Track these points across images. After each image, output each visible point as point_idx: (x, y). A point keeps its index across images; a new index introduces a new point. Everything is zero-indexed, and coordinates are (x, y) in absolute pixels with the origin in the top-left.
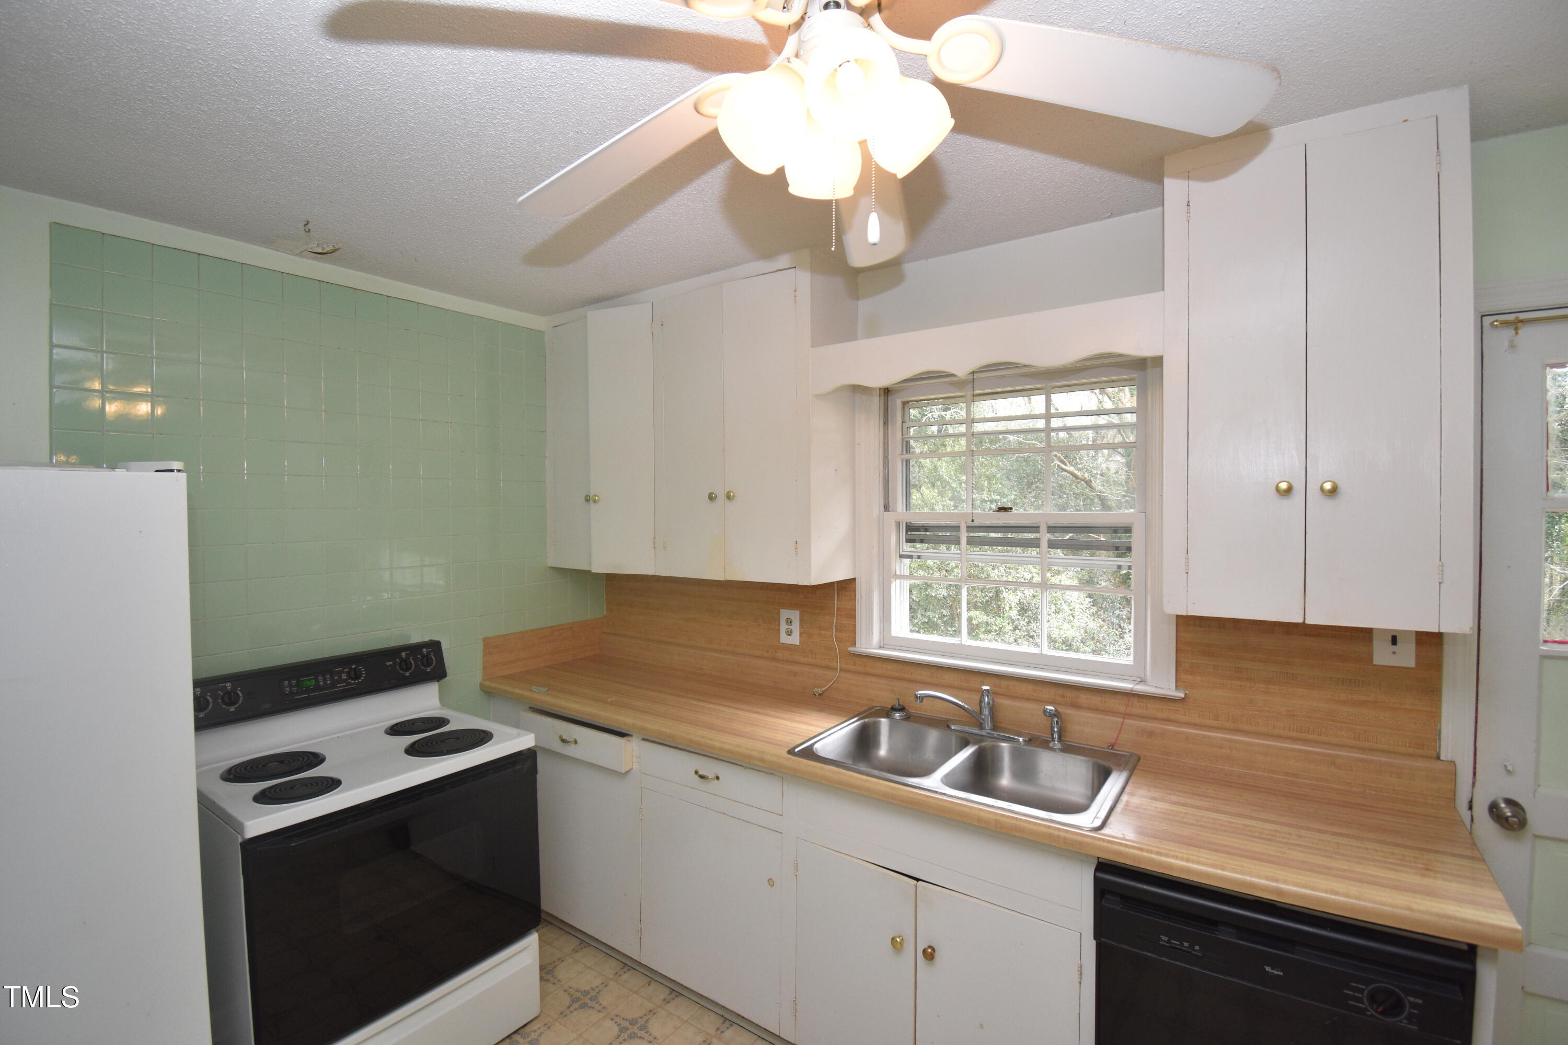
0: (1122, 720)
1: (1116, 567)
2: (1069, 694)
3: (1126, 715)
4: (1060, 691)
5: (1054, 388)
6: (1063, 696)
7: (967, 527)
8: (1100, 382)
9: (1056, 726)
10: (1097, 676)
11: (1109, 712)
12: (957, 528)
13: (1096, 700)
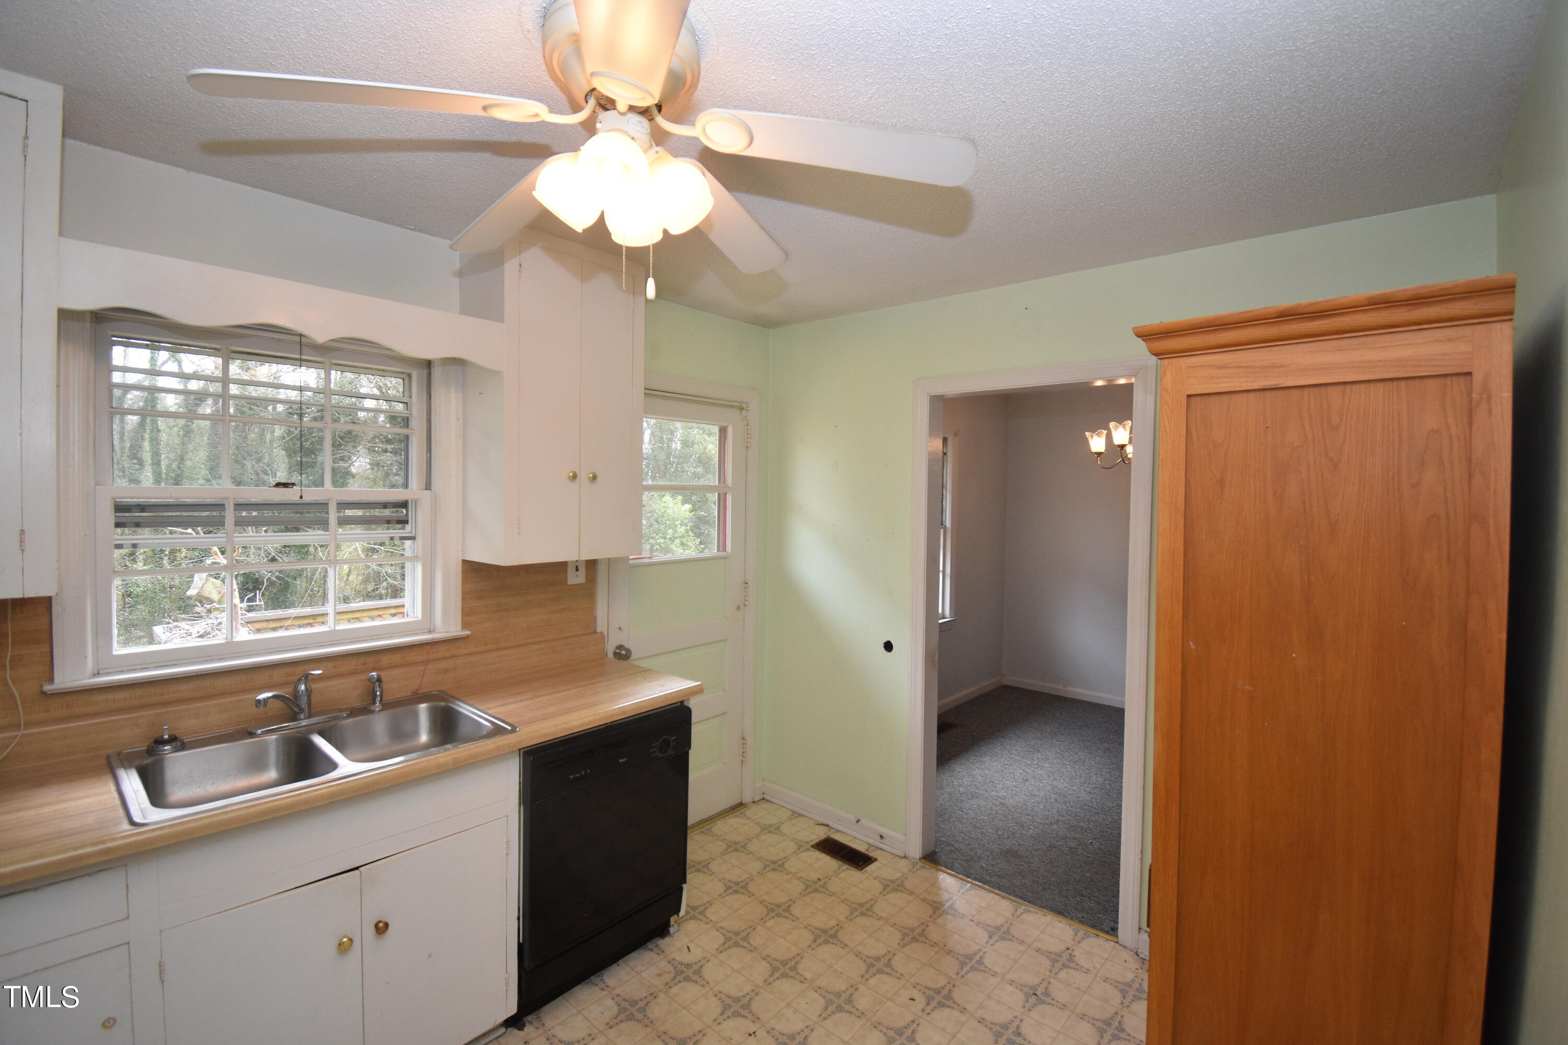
0: (424, 667)
1: (389, 539)
2: (371, 660)
3: (426, 662)
4: (362, 659)
5: (336, 364)
6: (365, 664)
7: (235, 505)
8: (371, 369)
9: (378, 689)
10: (391, 637)
11: (408, 664)
12: (221, 507)
13: (396, 658)
